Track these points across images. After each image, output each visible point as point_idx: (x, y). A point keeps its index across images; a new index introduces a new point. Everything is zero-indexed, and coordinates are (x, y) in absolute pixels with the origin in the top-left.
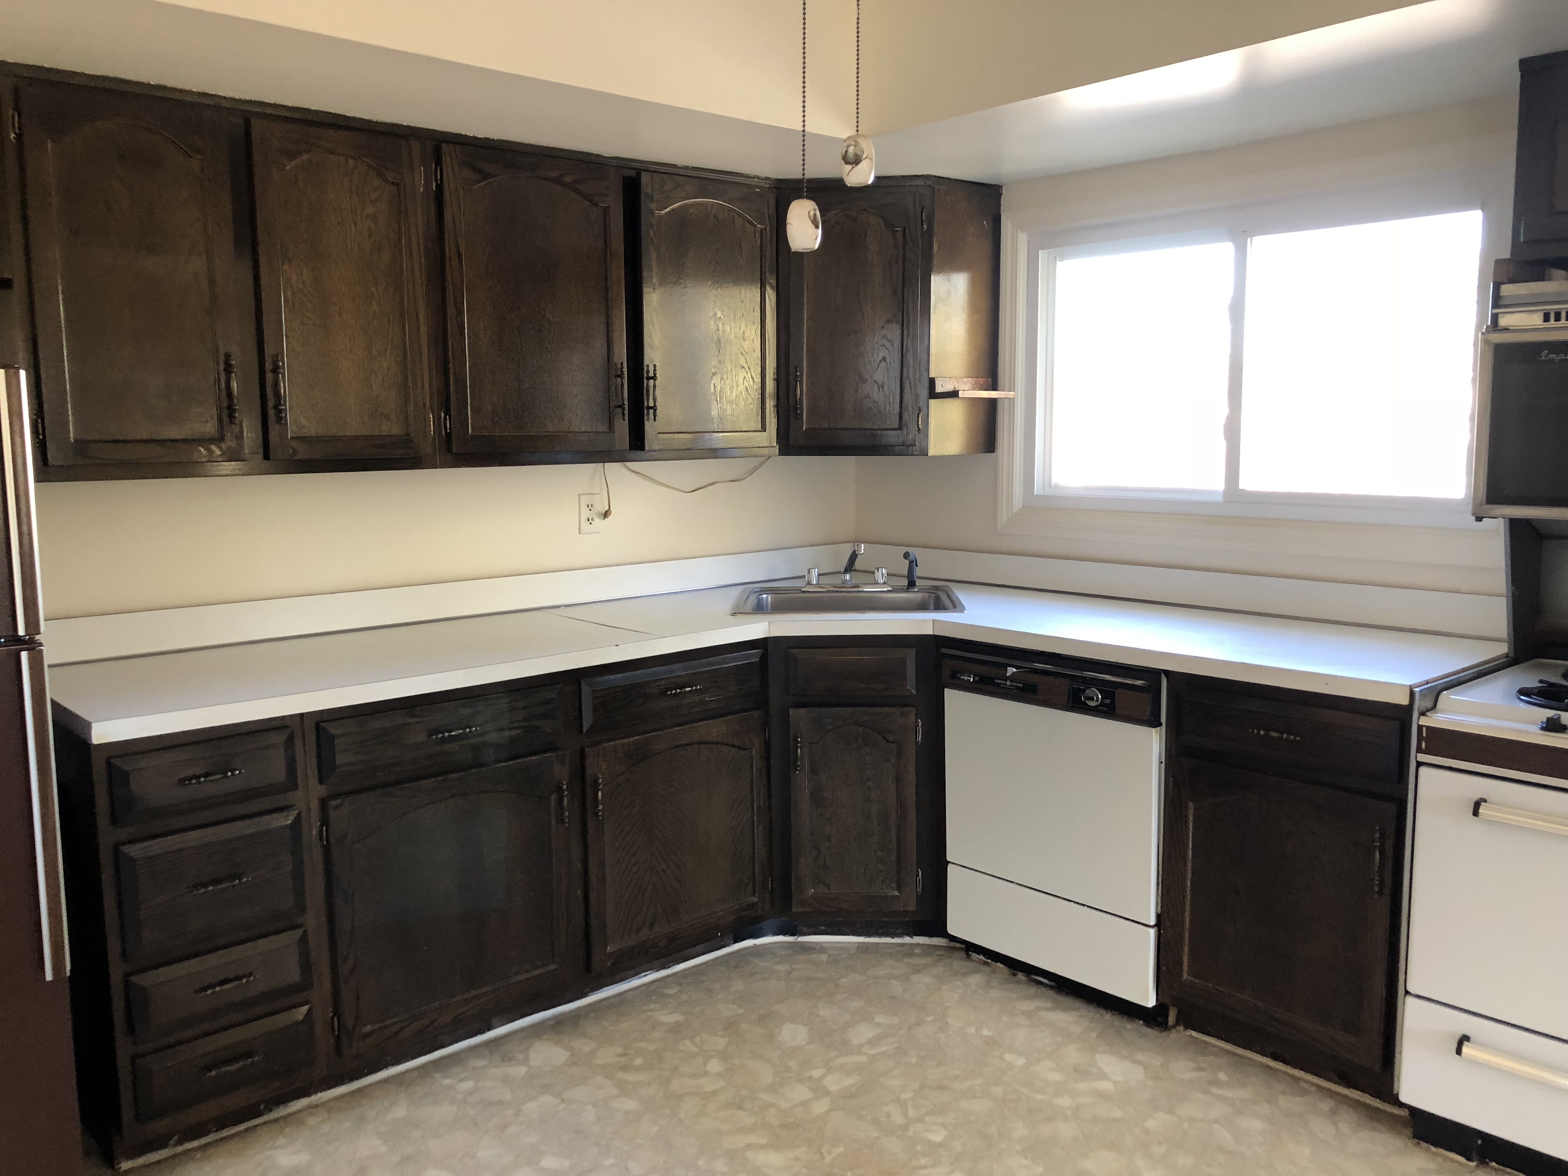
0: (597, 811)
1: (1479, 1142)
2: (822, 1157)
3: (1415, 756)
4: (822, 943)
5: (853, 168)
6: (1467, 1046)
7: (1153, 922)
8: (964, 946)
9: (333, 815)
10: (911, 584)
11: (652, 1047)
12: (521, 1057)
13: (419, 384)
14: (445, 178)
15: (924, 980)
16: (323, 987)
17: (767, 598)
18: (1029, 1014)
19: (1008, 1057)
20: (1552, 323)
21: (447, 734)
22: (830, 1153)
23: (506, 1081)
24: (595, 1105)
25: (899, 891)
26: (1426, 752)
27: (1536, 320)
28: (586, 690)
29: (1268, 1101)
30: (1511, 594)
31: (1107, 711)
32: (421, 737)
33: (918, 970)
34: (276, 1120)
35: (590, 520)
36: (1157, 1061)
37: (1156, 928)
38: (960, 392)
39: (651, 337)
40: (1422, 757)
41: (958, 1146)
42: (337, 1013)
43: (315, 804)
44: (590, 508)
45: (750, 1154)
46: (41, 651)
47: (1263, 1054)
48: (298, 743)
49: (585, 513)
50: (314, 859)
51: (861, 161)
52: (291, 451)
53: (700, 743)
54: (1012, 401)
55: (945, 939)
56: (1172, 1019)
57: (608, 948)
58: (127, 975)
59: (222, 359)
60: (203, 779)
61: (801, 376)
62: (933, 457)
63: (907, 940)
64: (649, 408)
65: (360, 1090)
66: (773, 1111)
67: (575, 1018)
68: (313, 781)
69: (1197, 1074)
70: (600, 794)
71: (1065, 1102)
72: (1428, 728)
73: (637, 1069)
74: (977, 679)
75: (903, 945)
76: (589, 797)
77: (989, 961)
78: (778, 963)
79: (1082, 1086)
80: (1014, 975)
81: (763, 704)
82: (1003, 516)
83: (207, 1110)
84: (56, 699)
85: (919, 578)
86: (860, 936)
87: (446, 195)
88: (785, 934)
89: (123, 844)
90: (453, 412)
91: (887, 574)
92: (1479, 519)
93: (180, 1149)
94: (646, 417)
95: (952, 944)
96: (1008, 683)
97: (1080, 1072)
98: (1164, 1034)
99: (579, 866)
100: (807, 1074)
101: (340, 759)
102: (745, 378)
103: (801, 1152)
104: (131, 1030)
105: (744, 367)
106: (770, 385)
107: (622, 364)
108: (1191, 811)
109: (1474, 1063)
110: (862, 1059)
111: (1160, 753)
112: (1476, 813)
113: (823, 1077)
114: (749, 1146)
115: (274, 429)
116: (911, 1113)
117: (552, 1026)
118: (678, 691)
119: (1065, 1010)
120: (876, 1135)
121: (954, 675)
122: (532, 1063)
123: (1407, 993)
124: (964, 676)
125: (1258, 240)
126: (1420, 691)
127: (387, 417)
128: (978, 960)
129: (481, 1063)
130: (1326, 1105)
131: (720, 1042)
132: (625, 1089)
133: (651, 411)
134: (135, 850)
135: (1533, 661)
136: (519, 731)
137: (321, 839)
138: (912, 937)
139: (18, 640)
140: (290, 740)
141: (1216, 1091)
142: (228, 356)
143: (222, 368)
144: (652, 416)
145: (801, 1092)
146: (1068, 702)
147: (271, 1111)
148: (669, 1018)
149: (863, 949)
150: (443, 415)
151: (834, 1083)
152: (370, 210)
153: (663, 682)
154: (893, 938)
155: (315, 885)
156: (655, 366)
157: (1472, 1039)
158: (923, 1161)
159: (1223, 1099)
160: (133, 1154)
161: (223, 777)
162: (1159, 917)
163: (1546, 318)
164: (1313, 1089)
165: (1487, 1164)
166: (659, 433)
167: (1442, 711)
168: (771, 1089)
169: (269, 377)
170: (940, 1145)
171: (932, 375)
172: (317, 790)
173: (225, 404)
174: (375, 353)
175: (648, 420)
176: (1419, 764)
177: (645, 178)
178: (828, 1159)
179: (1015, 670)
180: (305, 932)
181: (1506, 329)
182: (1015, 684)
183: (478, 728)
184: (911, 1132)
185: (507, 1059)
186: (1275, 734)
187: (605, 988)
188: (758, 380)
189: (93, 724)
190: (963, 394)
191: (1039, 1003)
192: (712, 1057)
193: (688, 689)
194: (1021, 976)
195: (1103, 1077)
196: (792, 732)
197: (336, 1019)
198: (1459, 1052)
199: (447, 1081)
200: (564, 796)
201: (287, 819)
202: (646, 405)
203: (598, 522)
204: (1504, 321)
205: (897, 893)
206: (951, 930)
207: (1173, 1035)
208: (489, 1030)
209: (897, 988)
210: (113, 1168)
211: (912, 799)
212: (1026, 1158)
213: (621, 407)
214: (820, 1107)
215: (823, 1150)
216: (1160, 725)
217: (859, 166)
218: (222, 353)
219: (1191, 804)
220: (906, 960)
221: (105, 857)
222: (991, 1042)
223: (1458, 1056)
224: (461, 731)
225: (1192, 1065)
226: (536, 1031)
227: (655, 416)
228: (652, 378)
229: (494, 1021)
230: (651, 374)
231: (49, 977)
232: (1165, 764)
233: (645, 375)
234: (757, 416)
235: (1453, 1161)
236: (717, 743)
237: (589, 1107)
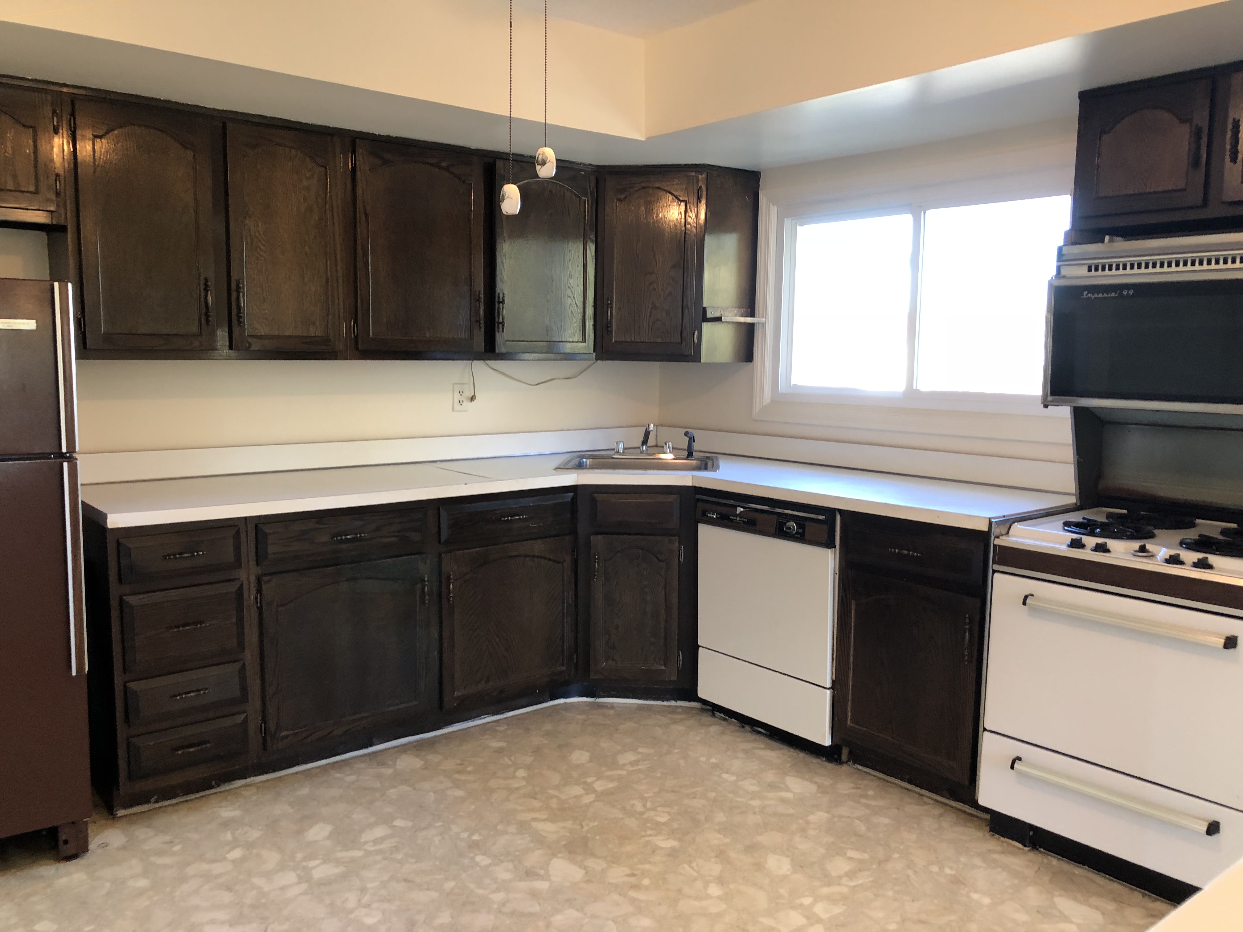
0: (449, 597)
1: (1031, 833)
2: (582, 827)
3: (992, 566)
4: (613, 703)
5: (541, 167)
6: (1018, 763)
7: (828, 685)
8: (711, 708)
9: (264, 587)
10: (690, 455)
11: (481, 761)
12: (390, 763)
13: (336, 301)
14: (357, 163)
15: (680, 728)
16: (254, 703)
17: (586, 462)
18: (746, 751)
19: (725, 776)
20: (1093, 273)
21: (344, 537)
22: (587, 825)
23: (379, 776)
24: (435, 792)
25: (665, 666)
26: (998, 563)
27: (1084, 271)
28: (443, 514)
29: (898, 809)
30: (1076, 462)
31: (800, 537)
32: (325, 538)
33: (675, 722)
34: (221, 792)
35: (461, 402)
36: (827, 782)
37: (832, 690)
38: (723, 318)
39: (502, 274)
40: (996, 567)
41: (675, 825)
42: (264, 719)
43: (253, 578)
44: (461, 393)
45: (534, 824)
46: (76, 463)
47: (902, 779)
48: (243, 536)
49: (457, 397)
50: (251, 616)
51: (545, 164)
52: (247, 345)
53: (526, 556)
54: (764, 325)
55: (699, 703)
56: (844, 756)
57: (456, 693)
58: (125, 682)
59: (202, 282)
60: (178, 556)
61: (612, 304)
62: (706, 364)
63: (673, 703)
64: (499, 323)
65: (280, 777)
66: (555, 800)
67: (432, 742)
68: (253, 563)
69: (854, 791)
70: (451, 586)
71: (756, 803)
72: (1000, 546)
73: (469, 773)
74: (718, 516)
75: (669, 706)
76: (444, 588)
77: (727, 717)
78: (579, 714)
79: (771, 795)
80: (743, 727)
81: (574, 532)
82: (757, 408)
83: (175, 779)
84: (84, 500)
85: (696, 451)
86: (640, 699)
87: (358, 174)
88: (587, 696)
89: (125, 595)
90: (360, 322)
91: (673, 448)
92: (1046, 406)
93: (157, 805)
94: (496, 329)
95: (704, 707)
96: (738, 519)
97: (772, 787)
98: (838, 767)
99: (436, 636)
100: (583, 780)
101: (271, 549)
102: (571, 304)
103: (569, 824)
104: (127, 719)
105: (570, 297)
106: (590, 311)
107: (479, 292)
108: (853, 607)
109: (1021, 773)
110: (623, 773)
111: (834, 568)
112: (1024, 603)
113: (593, 782)
114: (535, 819)
115: (236, 330)
116: (649, 805)
117: (415, 747)
118: (509, 518)
119: (772, 750)
120: (621, 816)
121: (704, 513)
122: (398, 767)
123: (985, 729)
124: (710, 514)
125: (929, 213)
126: (995, 522)
127: (314, 324)
128: (719, 717)
129: (363, 765)
130: (937, 811)
131: (529, 759)
132: (457, 785)
133: (501, 326)
134: (132, 600)
135: (1095, 509)
136: (395, 539)
137: (257, 602)
138: (676, 701)
139: (62, 456)
140: (238, 533)
141: (863, 801)
142: (206, 280)
143: (202, 287)
144: (501, 329)
145: (577, 790)
146: (776, 531)
147: (219, 786)
148: (495, 744)
149: (640, 708)
150: (352, 323)
151: (599, 786)
152: (305, 183)
153: (498, 512)
154: (663, 701)
155: (252, 636)
156: (503, 294)
157: (1022, 759)
158: (649, 832)
159: (867, 806)
160: (125, 807)
161: (192, 556)
162: (833, 682)
163: (1090, 270)
164: (931, 802)
165: (1037, 849)
166: (506, 341)
167: (1013, 536)
168: (557, 787)
169: (234, 295)
170: (664, 824)
171: (705, 305)
172: (255, 570)
173: (204, 311)
174: (306, 280)
175: (499, 331)
176: (994, 571)
177: (500, 164)
178: (586, 828)
179: (742, 509)
180: (244, 664)
181: (1064, 277)
182: (743, 519)
183: (366, 535)
184: (645, 816)
185: (382, 764)
186: (905, 552)
187: (455, 724)
188: (580, 305)
189: (108, 515)
190: (725, 319)
191: (756, 745)
192: (521, 768)
193: (517, 517)
194: (747, 727)
195: (788, 789)
196: (592, 552)
197: (263, 725)
198: (1012, 767)
199: (338, 775)
200: (425, 585)
201: (232, 588)
202: (497, 320)
203: (467, 404)
204: (1064, 272)
205: (664, 668)
206: (701, 694)
207: (845, 768)
208: (371, 746)
209: (658, 731)
210: (112, 814)
211: (675, 600)
212: (720, 834)
213: (478, 322)
214: (589, 799)
215: (584, 824)
216: (835, 547)
217: (545, 166)
218: (202, 277)
219: (853, 602)
220: (670, 716)
221: (114, 604)
222: (716, 766)
223: (1012, 770)
224: (354, 536)
225: (852, 785)
226: (403, 749)
227: (503, 329)
228: (501, 302)
229: (375, 740)
230: (501, 300)
231: (74, 673)
232: (839, 575)
233: (497, 300)
234: (580, 331)
235: (1014, 846)
236: (538, 557)
237: (432, 794)
